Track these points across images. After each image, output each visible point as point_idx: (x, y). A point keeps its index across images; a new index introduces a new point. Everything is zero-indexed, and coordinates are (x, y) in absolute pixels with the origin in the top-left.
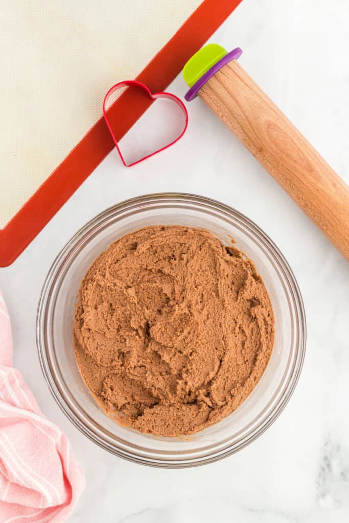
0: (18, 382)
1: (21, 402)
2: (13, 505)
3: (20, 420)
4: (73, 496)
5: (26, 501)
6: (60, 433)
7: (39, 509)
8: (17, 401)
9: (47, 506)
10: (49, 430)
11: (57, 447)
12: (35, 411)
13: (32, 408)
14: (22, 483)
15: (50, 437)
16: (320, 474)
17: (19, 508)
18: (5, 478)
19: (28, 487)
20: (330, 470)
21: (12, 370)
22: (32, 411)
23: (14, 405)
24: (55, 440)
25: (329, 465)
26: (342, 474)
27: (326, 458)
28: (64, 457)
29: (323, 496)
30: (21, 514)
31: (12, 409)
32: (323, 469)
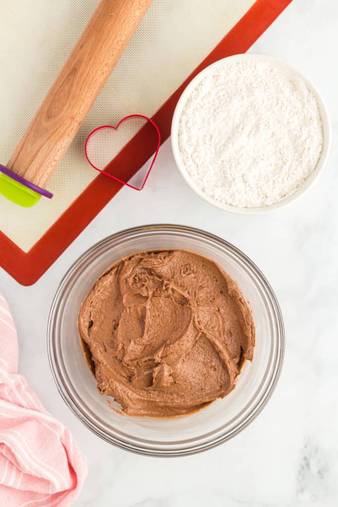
0: (23, 387)
1: (28, 404)
2: (25, 492)
3: (28, 419)
4: (78, 482)
5: (38, 488)
6: (63, 428)
7: (49, 495)
8: (24, 403)
9: (55, 492)
10: (54, 425)
11: (61, 439)
12: (40, 410)
13: (37, 407)
14: (34, 473)
15: (55, 432)
16: (300, 472)
17: (32, 494)
18: (17, 469)
19: (39, 476)
20: (309, 469)
21: (18, 377)
22: (38, 410)
23: (21, 406)
24: (59, 434)
25: (308, 465)
26: (319, 472)
27: (305, 458)
28: (68, 449)
29: (302, 491)
30: (33, 499)
31: (20, 409)
32: (303, 468)
